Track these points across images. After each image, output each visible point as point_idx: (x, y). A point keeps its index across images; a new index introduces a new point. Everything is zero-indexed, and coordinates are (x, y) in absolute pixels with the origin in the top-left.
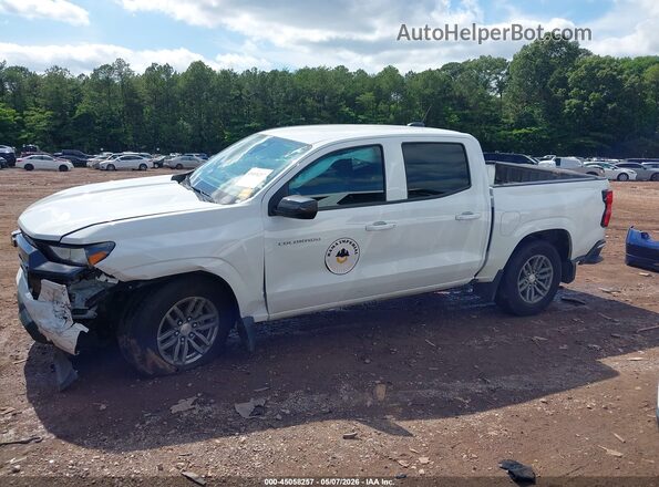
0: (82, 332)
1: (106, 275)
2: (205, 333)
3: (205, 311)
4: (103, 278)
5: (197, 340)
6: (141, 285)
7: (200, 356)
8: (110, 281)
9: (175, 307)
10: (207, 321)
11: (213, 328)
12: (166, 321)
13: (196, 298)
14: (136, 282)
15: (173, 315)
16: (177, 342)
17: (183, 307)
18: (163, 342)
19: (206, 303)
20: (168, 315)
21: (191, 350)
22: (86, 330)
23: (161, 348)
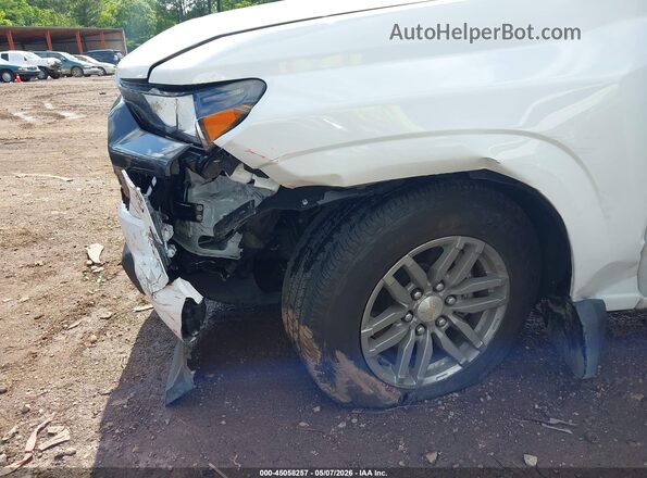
0: (189, 302)
1: (247, 168)
2: (471, 319)
3: (477, 271)
4: (241, 176)
5: (453, 333)
6: (328, 198)
7: (456, 369)
8: (259, 183)
9: (407, 260)
10: (477, 295)
11: (493, 310)
12: (384, 290)
13: (460, 241)
14: (316, 191)
15: (403, 277)
16: (407, 336)
17: (427, 260)
18: (375, 337)
19: (483, 254)
20: (389, 278)
21: (438, 352)
22: (198, 298)
23: (371, 350)
